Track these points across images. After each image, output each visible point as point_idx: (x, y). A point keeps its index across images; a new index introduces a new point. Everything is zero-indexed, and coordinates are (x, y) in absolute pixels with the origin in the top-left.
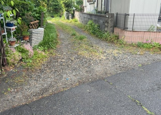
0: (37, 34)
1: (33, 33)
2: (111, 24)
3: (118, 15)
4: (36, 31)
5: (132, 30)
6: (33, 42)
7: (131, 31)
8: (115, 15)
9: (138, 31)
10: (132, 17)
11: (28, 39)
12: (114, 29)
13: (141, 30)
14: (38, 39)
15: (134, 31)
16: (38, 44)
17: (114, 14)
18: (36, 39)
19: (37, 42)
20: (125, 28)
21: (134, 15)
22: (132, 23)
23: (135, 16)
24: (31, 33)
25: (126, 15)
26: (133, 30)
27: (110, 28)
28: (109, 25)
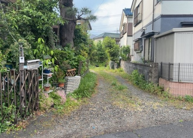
0: (73, 82)
1: (69, 81)
2: (155, 74)
3: (163, 65)
4: (72, 79)
5: (178, 81)
6: (67, 89)
7: (176, 82)
8: (160, 65)
9: (186, 83)
10: (177, 66)
11: (63, 86)
12: (159, 80)
13: (189, 82)
14: (73, 87)
15: (180, 83)
16: (72, 92)
17: (158, 63)
18: (71, 87)
19: (71, 90)
20: (170, 79)
21: (179, 64)
22: (177, 73)
23: (180, 66)
24: (67, 80)
25: (171, 65)
26: (180, 81)
27: (154, 78)
28: (153, 75)
